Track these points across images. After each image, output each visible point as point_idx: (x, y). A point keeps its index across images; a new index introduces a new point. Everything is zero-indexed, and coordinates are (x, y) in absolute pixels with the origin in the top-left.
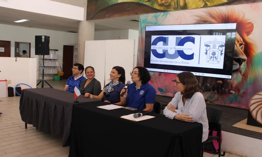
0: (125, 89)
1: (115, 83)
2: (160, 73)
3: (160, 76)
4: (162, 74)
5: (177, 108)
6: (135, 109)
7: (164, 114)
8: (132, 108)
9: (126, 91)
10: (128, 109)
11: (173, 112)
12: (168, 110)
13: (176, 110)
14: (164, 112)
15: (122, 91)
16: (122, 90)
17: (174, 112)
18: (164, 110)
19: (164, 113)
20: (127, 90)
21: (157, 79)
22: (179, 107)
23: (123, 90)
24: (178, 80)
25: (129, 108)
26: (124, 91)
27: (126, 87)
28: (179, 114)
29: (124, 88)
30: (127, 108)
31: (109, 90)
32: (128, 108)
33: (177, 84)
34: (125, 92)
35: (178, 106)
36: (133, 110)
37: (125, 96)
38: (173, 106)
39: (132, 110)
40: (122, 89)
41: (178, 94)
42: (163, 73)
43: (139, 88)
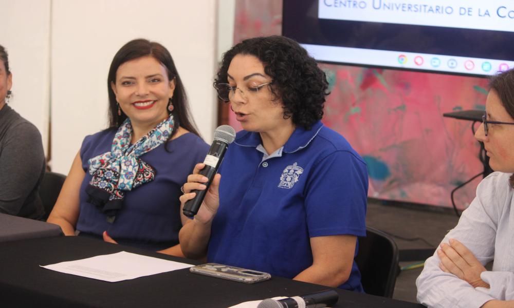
0: (205, 170)
1: (154, 138)
2: (372, 71)
3: (369, 91)
4: (381, 79)
5: (489, 265)
6: (256, 278)
7: (422, 302)
8: (241, 271)
9: (209, 184)
10: (219, 274)
11: (470, 289)
12: (440, 278)
13: (486, 275)
14: (420, 292)
15: (187, 186)
16: (190, 177)
17: (474, 285)
18: (421, 277)
19: (424, 296)
20: (218, 177)
21: (354, 105)
22: (500, 259)
23: (195, 182)
24: (495, 108)
25: (225, 269)
26: (204, 187)
27: (212, 161)
28: (503, 298)
29: (201, 165)
30: (210, 269)
31: (128, 175)
32: (219, 270)
33: (487, 130)
34: (206, 191)
35: (492, 253)
36: (248, 279)
37: (206, 213)
38: (468, 252)
39: (241, 278)
40: (191, 173)
41: (494, 183)
42: (386, 71)
43: (278, 153)
